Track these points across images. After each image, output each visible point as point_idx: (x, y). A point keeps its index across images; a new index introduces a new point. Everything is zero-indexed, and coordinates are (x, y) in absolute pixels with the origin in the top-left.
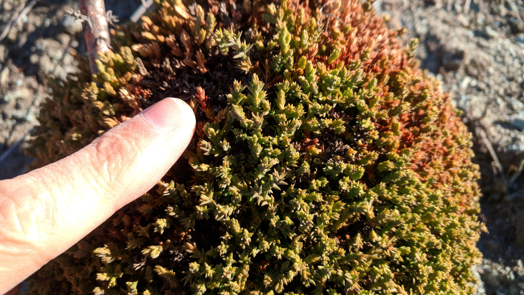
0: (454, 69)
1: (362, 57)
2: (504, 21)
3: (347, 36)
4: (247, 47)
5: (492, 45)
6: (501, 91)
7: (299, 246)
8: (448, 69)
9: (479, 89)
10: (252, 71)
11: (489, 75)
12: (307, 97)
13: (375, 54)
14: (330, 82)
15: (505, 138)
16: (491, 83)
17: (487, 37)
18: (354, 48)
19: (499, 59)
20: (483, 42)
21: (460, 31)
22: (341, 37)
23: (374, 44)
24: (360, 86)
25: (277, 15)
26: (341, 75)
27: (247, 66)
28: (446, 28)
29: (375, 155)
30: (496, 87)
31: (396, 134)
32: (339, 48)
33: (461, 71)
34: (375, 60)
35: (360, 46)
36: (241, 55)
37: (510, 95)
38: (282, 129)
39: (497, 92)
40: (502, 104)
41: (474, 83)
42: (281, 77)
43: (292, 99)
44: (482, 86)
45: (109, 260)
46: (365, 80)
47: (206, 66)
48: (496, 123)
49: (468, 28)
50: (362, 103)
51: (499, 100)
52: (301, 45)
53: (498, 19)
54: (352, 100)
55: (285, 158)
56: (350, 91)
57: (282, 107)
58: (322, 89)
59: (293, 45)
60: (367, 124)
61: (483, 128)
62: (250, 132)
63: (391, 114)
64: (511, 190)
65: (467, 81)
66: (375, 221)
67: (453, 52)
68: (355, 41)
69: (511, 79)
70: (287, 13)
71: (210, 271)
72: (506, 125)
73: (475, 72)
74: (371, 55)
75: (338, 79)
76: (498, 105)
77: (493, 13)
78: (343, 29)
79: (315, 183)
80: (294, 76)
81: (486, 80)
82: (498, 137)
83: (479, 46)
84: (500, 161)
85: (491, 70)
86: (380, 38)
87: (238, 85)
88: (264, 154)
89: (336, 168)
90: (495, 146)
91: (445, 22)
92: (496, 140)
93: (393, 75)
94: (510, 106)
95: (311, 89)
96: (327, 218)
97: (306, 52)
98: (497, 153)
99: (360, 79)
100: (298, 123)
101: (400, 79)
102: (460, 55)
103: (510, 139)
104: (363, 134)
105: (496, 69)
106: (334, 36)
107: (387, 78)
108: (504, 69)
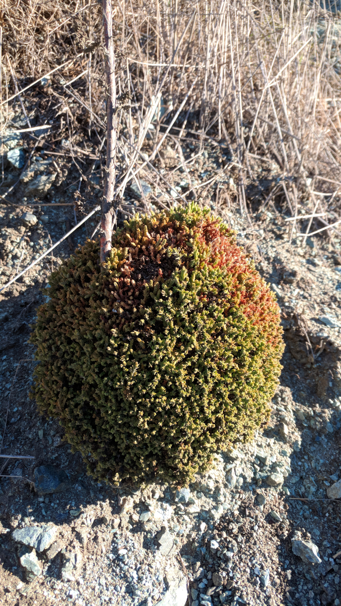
0: (291, 282)
1: (227, 265)
2: (330, 255)
3: (221, 255)
4: (181, 255)
5: (317, 270)
6: (318, 300)
7: (196, 335)
8: (286, 282)
9: (305, 297)
10: (182, 265)
11: (312, 289)
12: (203, 278)
13: (233, 265)
14: (213, 273)
15: (316, 328)
16: (313, 294)
17: (315, 265)
18: (224, 261)
19: (320, 280)
20: (311, 267)
21: (298, 258)
22: (219, 256)
23: (233, 260)
24: (225, 276)
25: (193, 243)
26: (218, 271)
27: (180, 263)
28: (288, 255)
29: (229, 305)
30: (315, 297)
31: (238, 298)
32: (218, 261)
33: (295, 284)
34: (232, 268)
35: (227, 260)
36: (178, 258)
37: (323, 303)
38: (193, 289)
39: (315, 300)
40: (317, 308)
41: (302, 293)
42: (194, 268)
43: (198, 278)
44: (307, 295)
45: (116, 335)
46: (227, 275)
47: (161, 261)
48: (312, 319)
49: (304, 257)
50: (225, 284)
51: (316, 305)
52: (202, 257)
53: (327, 253)
54: (221, 282)
55: (193, 301)
56: (221, 278)
57: (194, 280)
58: (210, 276)
59: (199, 257)
60: (226, 292)
61: (303, 320)
62: (180, 289)
63: (237, 290)
64: (317, 361)
65: (297, 290)
66: (227, 331)
67: (290, 271)
68: (225, 258)
69: (325, 293)
70: (197, 242)
71: (160, 341)
72: (318, 321)
73: (303, 286)
74: (231, 264)
75: (216, 273)
76: (314, 308)
77: (323, 249)
78: (220, 253)
79: (204, 312)
80: (199, 269)
81: (309, 292)
82: (312, 327)
83: (309, 270)
84: (311, 342)
85: (314, 286)
86: (236, 258)
87: (177, 269)
88: (185, 297)
89: (213, 307)
90: (309, 333)
91: (288, 251)
92: (310, 329)
93: (240, 275)
94: (322, 310)
95: (205, 275)
96: (208, 326)
97: (204, 260)
98: (310, 338)
99: (225, 274)
100: (200, 288)
101: (243, 276)
102: (294, 274)
103: (318, 329)
104: (224, 296)
105: (317, 286)
106: (215, 254)
107: (237, 275)
108: (322, 287)
